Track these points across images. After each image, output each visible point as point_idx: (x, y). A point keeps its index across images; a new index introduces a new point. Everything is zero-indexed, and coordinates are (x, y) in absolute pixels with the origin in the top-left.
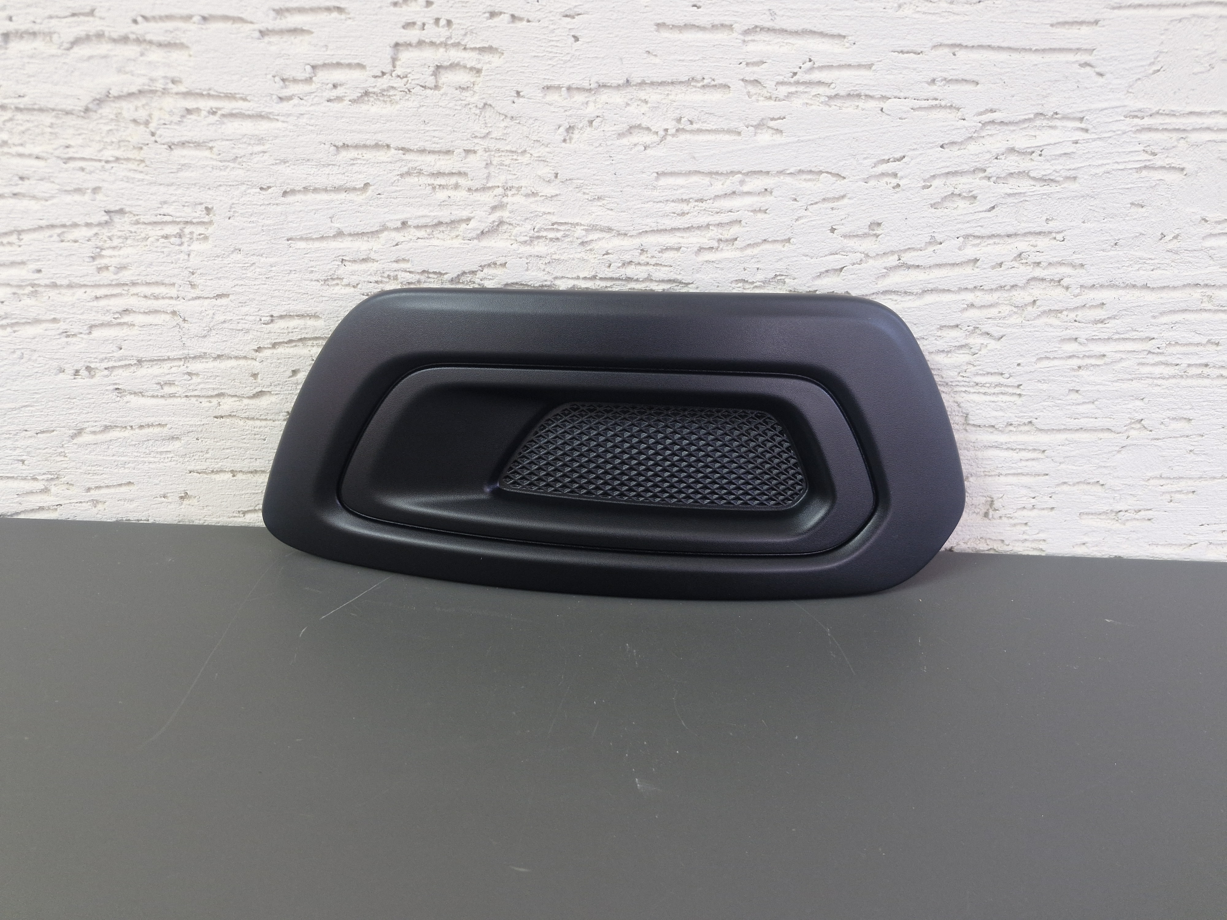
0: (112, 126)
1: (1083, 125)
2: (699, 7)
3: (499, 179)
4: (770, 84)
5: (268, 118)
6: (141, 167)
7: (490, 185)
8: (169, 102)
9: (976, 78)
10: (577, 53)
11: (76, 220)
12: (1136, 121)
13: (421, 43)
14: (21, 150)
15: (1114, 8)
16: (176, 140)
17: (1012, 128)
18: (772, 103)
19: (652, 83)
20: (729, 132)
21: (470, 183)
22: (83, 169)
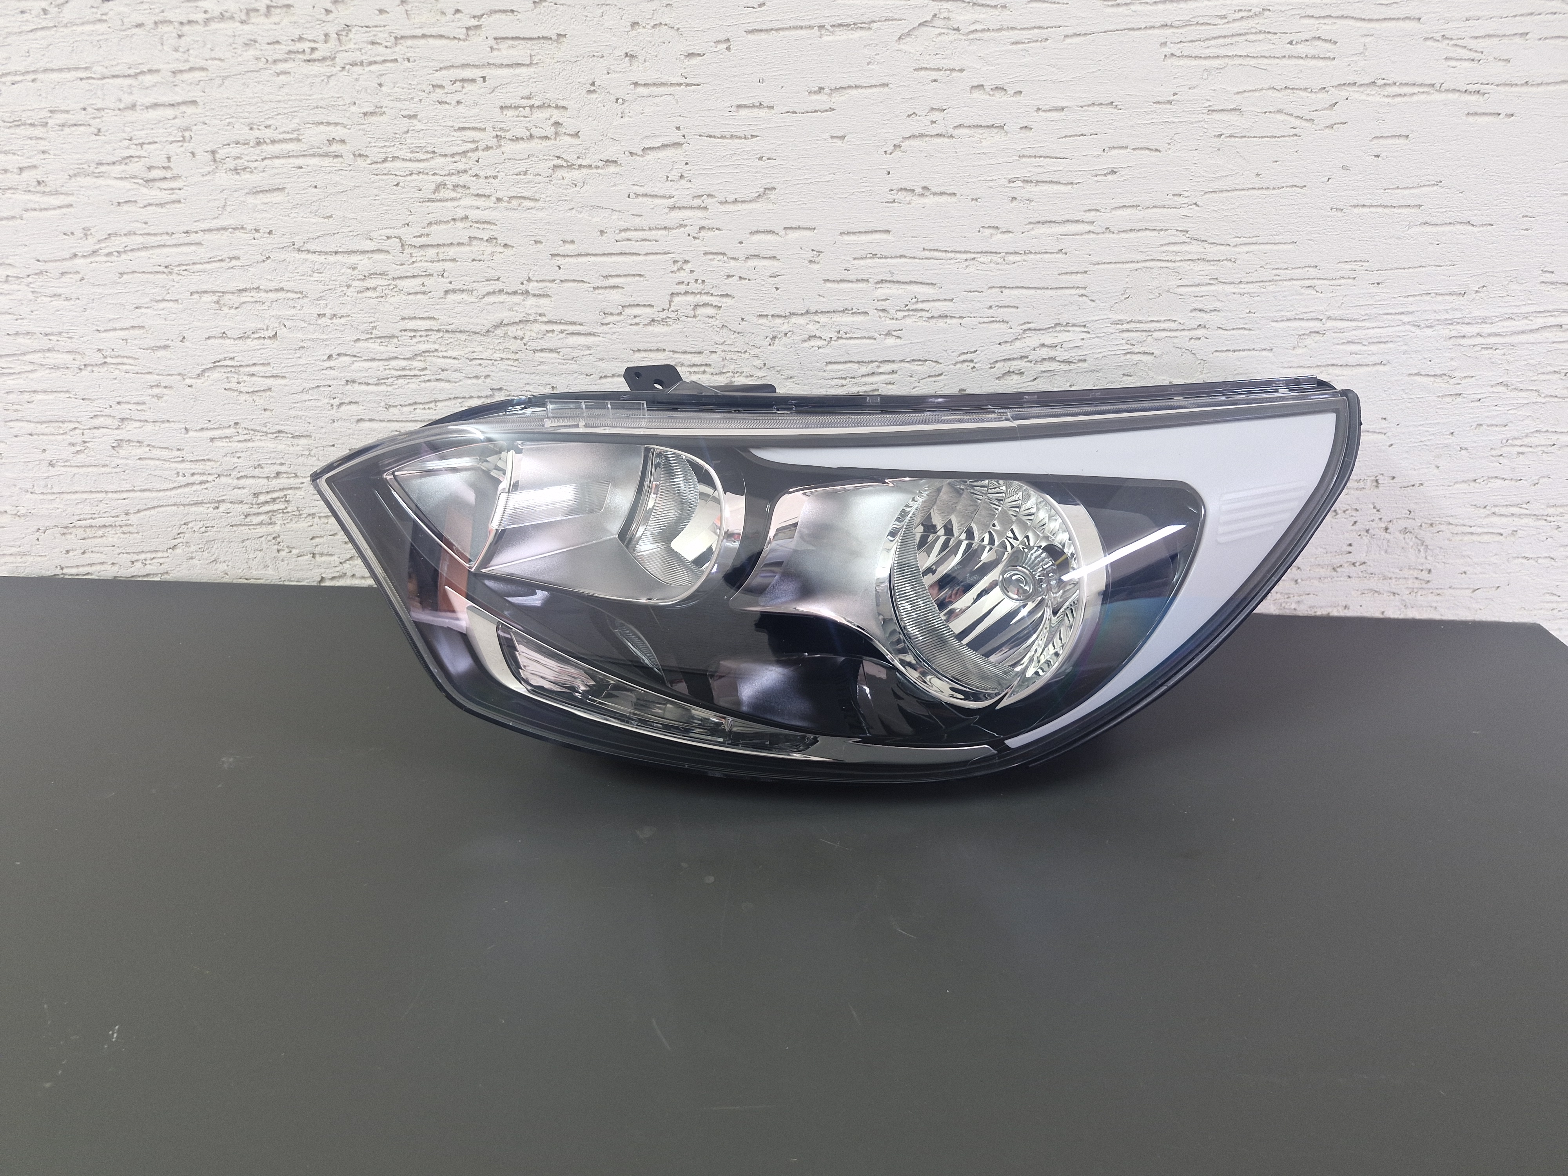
0: (501, 340)
1: (1086, 330)
2: (848, 270)
3: (732, 367)
4: (892, 311)
5: (594, 335)
6: (516, 363)
7: (724, 371)
8: (536, 327)
9: (1016, 305)
10: (777, 297)
11: (473, 395)
12: (1118, 326)
13: (686, 293)
14: (445, 354)
15: (1094, 264)
16: (539, 348)
17: (1042, 332)
18: (894, 321)
19: (822, 312)
20: (869, 338)
21: (712, 370)
22: (480, 365)
